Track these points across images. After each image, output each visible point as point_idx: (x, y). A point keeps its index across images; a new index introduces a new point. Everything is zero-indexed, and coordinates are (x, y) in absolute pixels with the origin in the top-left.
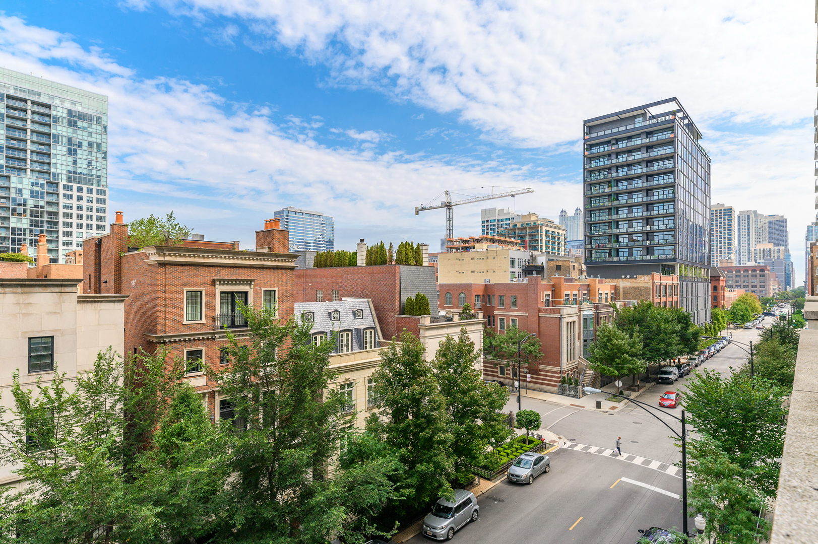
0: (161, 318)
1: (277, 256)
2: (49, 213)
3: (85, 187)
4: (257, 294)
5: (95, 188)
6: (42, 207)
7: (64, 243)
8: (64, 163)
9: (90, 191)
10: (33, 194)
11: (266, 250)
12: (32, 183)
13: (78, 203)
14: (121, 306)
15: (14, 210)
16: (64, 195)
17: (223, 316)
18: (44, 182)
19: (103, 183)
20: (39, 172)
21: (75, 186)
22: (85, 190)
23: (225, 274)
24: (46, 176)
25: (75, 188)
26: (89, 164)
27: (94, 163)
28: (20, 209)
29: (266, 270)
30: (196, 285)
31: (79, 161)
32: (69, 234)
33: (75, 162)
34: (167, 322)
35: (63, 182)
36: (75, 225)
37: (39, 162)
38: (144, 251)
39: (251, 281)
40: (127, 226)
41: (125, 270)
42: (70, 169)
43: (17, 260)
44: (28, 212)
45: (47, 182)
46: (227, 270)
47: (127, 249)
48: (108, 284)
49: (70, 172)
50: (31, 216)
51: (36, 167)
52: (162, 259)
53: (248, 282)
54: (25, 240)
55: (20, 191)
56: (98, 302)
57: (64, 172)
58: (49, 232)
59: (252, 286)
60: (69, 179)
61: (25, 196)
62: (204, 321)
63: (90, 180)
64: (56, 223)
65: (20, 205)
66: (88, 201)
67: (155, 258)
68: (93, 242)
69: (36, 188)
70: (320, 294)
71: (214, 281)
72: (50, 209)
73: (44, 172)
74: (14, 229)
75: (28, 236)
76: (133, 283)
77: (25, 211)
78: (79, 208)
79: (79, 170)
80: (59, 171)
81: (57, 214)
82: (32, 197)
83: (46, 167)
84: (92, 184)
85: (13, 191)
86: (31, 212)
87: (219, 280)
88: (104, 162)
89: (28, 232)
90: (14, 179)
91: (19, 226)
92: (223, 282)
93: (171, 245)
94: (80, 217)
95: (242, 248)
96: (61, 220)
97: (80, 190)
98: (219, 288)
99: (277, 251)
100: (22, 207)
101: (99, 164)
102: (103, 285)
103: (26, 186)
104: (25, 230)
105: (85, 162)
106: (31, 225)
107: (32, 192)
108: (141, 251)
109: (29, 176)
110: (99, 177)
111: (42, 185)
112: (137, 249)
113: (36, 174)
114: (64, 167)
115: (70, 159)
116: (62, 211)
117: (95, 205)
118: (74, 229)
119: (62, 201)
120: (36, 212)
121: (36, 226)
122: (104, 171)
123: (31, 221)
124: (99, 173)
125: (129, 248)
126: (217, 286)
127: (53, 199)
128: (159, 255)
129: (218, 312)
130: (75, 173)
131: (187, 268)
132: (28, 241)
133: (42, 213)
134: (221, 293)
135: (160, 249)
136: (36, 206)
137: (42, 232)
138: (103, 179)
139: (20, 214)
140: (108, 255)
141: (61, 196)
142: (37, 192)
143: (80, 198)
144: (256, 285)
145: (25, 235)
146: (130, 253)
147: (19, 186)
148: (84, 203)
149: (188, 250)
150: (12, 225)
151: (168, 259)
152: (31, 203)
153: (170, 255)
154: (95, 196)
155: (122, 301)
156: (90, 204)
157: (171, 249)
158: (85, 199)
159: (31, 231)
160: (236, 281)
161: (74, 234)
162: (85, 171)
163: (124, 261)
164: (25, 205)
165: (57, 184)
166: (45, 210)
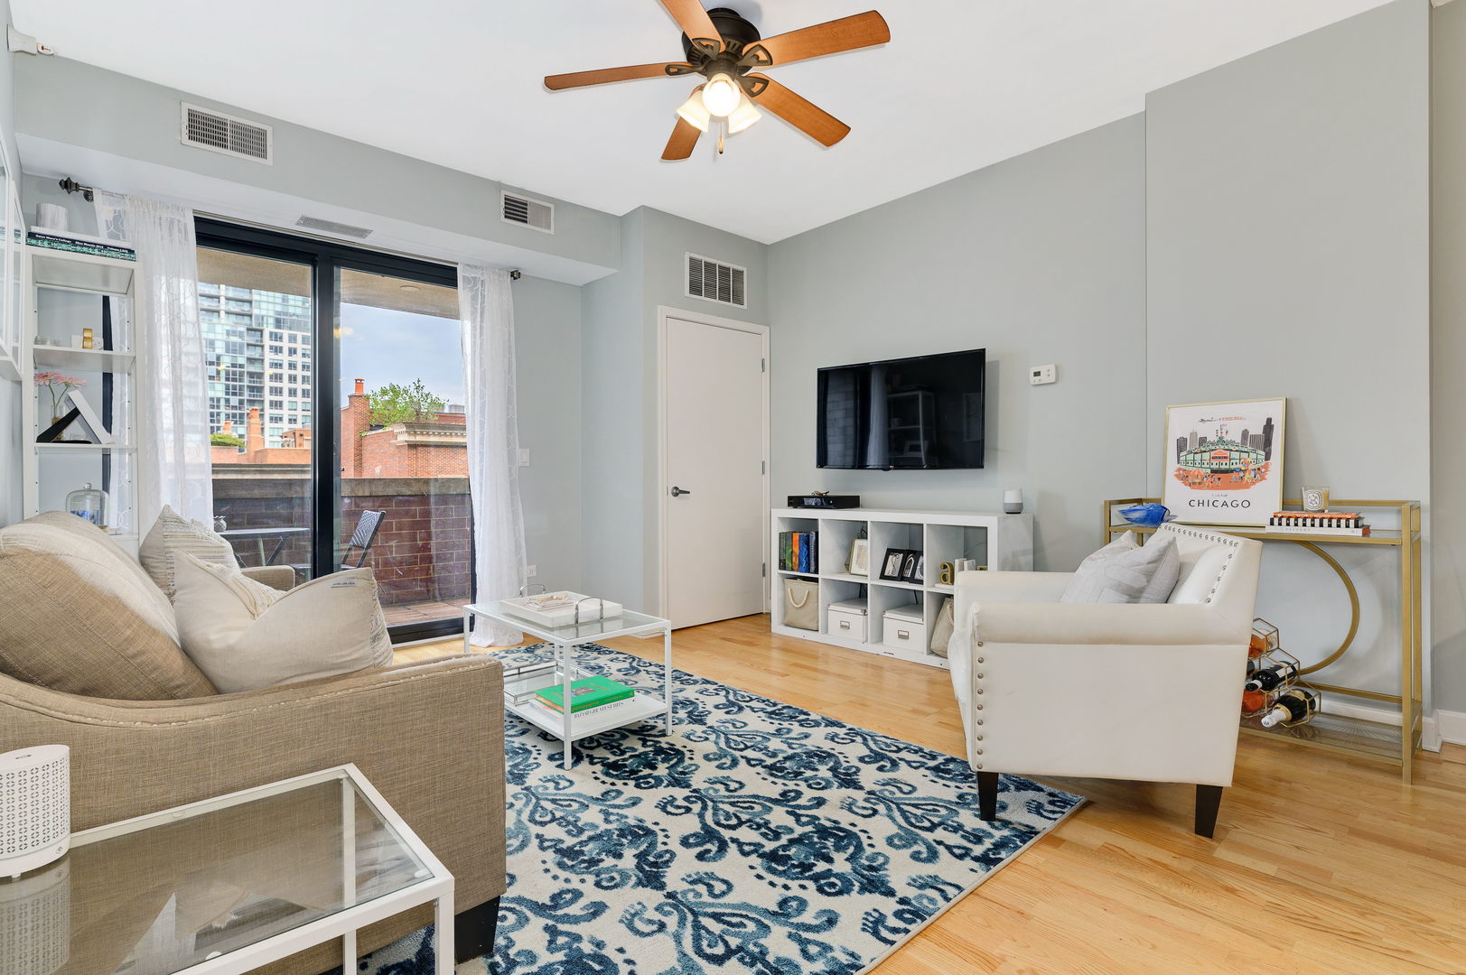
2: (251, 375)
3: (299, 335)
6: (241, 366)
7: (271, 419)
8: (270, 299)
10: (229, 347)
12: (228, 331)
13: (291, 358)
15: (205, 371)
16: (271, 347)
18: (243, 329)
20: (237, 314)
21: (286, 333)
24: (247, 320)
25: (286, 338)
32: (278, 405)
33: (284, 298)
35: (269, 328)
36: (286, 392)
37: (237, 300)
38: (391, 429)
40: (368, 397)
41: (366, 454)
42: (279, 308)
44: (223, 375)
45: (248, 329)
47: (368, 427)
49: (278, 313)
50: (227, 379)
51: (233, 307)
52: (412, 439)
54: (218, 414)
55: (211, 343)
57: (271, 313)
58: (251, 402)
60: (278, 323)
61: (218, 351)
63: (306, 324)
64: (260, 389)
66: (304, 355)
67: (404, 438)
69: (235, 339)
72: (252, 369)
73: (243, 315)
75: (223, 409)
77: (218, 372)
78: (292, 366)
79: (291, 310)
80: (264, 313)
81: (260, 375)
82: (227, 351)
83: (246, 307)
85: (202, 343)
86: (227, 373)
89: (222, 402)
90: (203, 326)
93: (422, 420)
96: (268, 384)
97: (293, 339)
100: (214, 367)
103: (219, 337)
104: (218, 400)
105: (299, 299)
106: (227, 393)
107: (227, 344)
108: (387, 429)
109: (223, 321)
111: (241, 333)
112: (382, 427)
113: (233, 318)
114: (271, 306)
115: (278, 293)
116: (268, 371)
118: (285, 398)
119: (269, 356)
120: (234, 373)
121: (234, 394)
123: (227, 387)
125: (371, 426)
127: (255, 353)
128: (409, 433)
130: (285, 314)
131: (442, 450)
132: (223, 417)
133: (241, 374)
135: (411, 427)
136: (234, 365)
137: (241, 402)
139: (211, 378)
140: (346, 435)
141: (267, 349)
142: (234, 344)
143: (292, 352)
145: (218, 407)
146: (373, 432)
147: (211, 336)
149: (443, 427)
151: (419, 438)
152: (226, 361)
153: (422, 434)
156: (306, 360)
157: (423, 426)
158: (299, 352)
159: (227, 401)
161: (286, 405)
162: (298, 311)
163: (365, 442)
164: (219, 364)
165: (261, 331)
166: (245, 370)
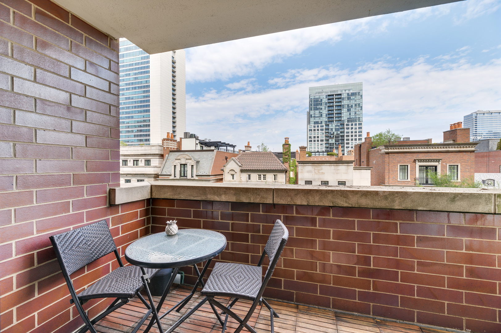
0: (387, 177)
1: (459, 144)
2: (341, 136)
3: (354, 123)
4: (443, 167)
5: (357, 123)
6: (339, 134)
7: (346, 147)
8: (346, 115)
9: (356, 125)
10: (336, 130)
11: (452, 142)
12: (336, 125)
13: (352, 130)
14: (370, 171)
15: (330, 136)
17: (420, 178)
18: (339, 124)
19: (361, 120)
20: (338, 121)
21: (350, 124)
22: (354, 125)
23: (421, 157)
24: (340, 122)
25: (350, 125)
26: (355, 113)
27: (357, 113)
29: (450, 153)
30: (405, 163)
31: (351, 113)
32: (348, 143)
33: (350, 114)
34: (390, 179)
35: (346, 123)
36: (350, 140)
37: (338, 117)
38: (379, 148)
39: (439, 160)
40: (371, 138)
41: (371, 156)
42: (348, 117)
43: (332, 155)
44: (335, 137)
45: (341, 124)
46: (423, 154)
47: (371, 148)
48: (364, 163)
49: (348, 118)
50: (336, 138)
51: (337, 119)
52: (387, 151)
53: (438, 160)
54: (334, 147)
55: (332, 129)
56: (360, 169)
57: (346, 119)
58: (341, 143)
59: (440, 163)
60: (348, 121)
61: (334, 131)
62: (409, 180)
63: (356, 120)
64: (344, 140)
65: (332, 134)
66: (355, 129)
67: (384, 150)
68: (358, 146)
69: (337, 127)
71: (415, 160)
72: (341, 135)
73: (339, 121)
74: (330, 144)
75: (334, 146)
76: (374, 162)
77: (333, 136)
78: (352, 132)
79: (352, 117)
80: (344, 119)
81: (344, 136)
82: (335, 131)
83: (340, 118)
84: (356, 122)
85: (330, 129)
86: (336, 136)
87: (418, 160)
88: (361, 111)
89: (334, 144)
90: (330, 125)
91: (332, 142)
92: (420, 161)
93: (391, 144)
94: (352, 136)
95: (433, 142)
96: (345, 138)
97: (352, 125)
98: (418, 164)
99: (459, 141)
101: (359, 112)
102: (362, 163)
103: (334, 127)
104: (334, 143)
105: (354, 113)
106: (336, 142)
107: (335, 129)
109: (335, 123)
110: (359, 118)
111: (339, 125)
112: (376, 147)
113: (337, 122)
114: (346, 117)
115: (348, 113)
116: (345, 134)
117: (358, 130)
118: (350, 141)
119: (346, 130)
120: (337, 136)
121: (337, 142)
122: (361, 115)
124: (359, 116)
125: (372, 147)
126: (417, 163)
127: (342, 130)
128: (386, 149)
129: (417, 176)
130: (350, 118)
131: (400, 154)
132: (335, 147)
133: (339, 136)
134: (419, 166)
135: (387, 147)
136: (337, 134)
137: (339, 144)
138: (361, 118)
139: (332, 138)
140: (364, 151)
141: (345, 129)
142: (337, 129)
143: (352, 128)
144: (443, 162)
145: (334, 145)
146: (373, 149)
147: (332, 127)
148: (354, 130)
149: (400, 146)
150: (330, 142)
151: (390, 150)
152: (335, 133)
153: (391, 149)
154: (358, 126)
155: (370, 169)
156: (356, 130)
157: (391, 146)
158: (354, 128)
159: (336, 143)
160: (429, 160)
161: (350, 143)
162: (354, 117)
163: (370, 153)
164: (334, 134)
165: (344, 124)
166: (340, 135)
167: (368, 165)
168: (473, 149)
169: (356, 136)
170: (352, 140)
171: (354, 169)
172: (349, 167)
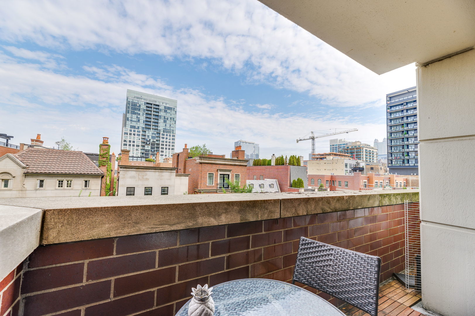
0: (199, 183)
1: (240, 161)
2: (157, 144)
3: (168, 134)
4: (232, 175)
5: (172, 134)
6: (155, 142)
7: (161, 155)
8: (162, 126)
9: (170, 136)
10: (153, 137)
11: (236, 158)
12: (152, 133)
13: (166, 140)
14: (187, 178)
15: (146, 143)
16: (162, 137)
17: (220, 183)
18: (156, 133)
19: (174, 133)
20: (155, 129)
21: (165, 134)
22: (168, 135)
23: (222, 167)
24: (157, 131)
25: (165, 135)
26: (170, 126)
27: (172, 125)
28: (148, 143)
29: (236, 166)
30: (212, 171)
31: (167, 125)
32: (162, 152)
33: (166, 125)
34: (202, 184)
35: (162, 132)
36: (164, 148)
37: (155, 126)
38: (194, 158)
39: (231, 170)
40: (188, 149)
41: (187, 165)
42: (164, 128)
43: (151, 161)
44: (151, 144)
45: (157, 133)
46: (222, 166)
47: (188, 158)
48: (181, 170)
49: (164, 129)
50: (151, 145)
51: (154, 127)
52: (201, 161)
53: (230, 171)
54: (149, 154)
55: (148, 136)
56: (181, 176)
57: (162, 129)
58: (156, 151)
59: (231, 172)
60: (164, 132)
61: (150, 138)
62: (214, 185)
63: (170, 132)
64: (159, 148)
65: (148, 141)
66: (169, 139)
67: (198, 161)
68: (176, 155)
69: (154, 135)
70: (255, 177)
71: (218, 170)
72: (157, 143)
73: (156, 129)
74: (146, 150)
75: (150, 152)
76: (190, 170)
77: (150, 143)
78: (166, 142)
79: (167, 128)
80: (161, 129)
81: (159, 144)
82: (152, 138)
83: (157, 127)
84: (171, 133)
85: (146, 136)
86: (152, 144)
87: (219, 170)
88: (175, 125)
89: (150, 151)
90: (147, 132)
91: (148, 149)
92: (221, 170)
93: (204, 156)
94: (166, 145)
95: (226, 157)
96: (161, 146)
97: (167, 135)
98: (220, 173)
99: (240, 159)
100: (149, 142)
101: (173, 126)
102: (179, 170)
103: (150, 135)
104: (149, 150)
105: (169, 125)
106: (151, 149)
107: (152, 136)
108: (193, 158)
109: (151, 131)
110: (173, 130)
111: (155, 134)
112: (192, 158)
113: (154, 130)
114: (162, 127)
115: (164, 124)
116: (161, 143)
117: (171, 141)
118: (164, 150)
119: (161, 139)
120: (153, 144)
121: (153, 149)
122: (175, 128)
123: (151, 147)
124: (173, 129)
125: (189, 157)
126: (219, 172)
127: (158, 139)
128: (200, 160)
129: (219, 182)
130: (166, 129)
131: (209, 165)
132: (150, 154)
133: (155, 144)
134: (220, 174)
135: (201, 157)
136: (153, 142)
137: (154, 151)
138: (174, 131)
139: (148, 145)
140: (182, 160)
141: (161, 138)
142: (154, 136)
143: (167, 138)
144: (232, 172)
145: (149, 152)
146: (189, 159)
147: (148, 134)
148: (168, 140)
149: (209, 158)
150: (146, 148)
151: (203, 161)
152: (152, 140)
153: (203, 160)
154: (171, 137)
155: (188, 176)
156: (170, 140)
157: (204, 158)
158: (168, 139)
159: (151, 150)
160: (225, 170)
161: (164, 152)
162: (169, 128)
163: (187, 162)
164: (150, 141)
165: (160, 133)
166: (156, 143)
167: (185, 172)
168: (246, 164)
169: (169, 145)
170: (166, 149)
171: (176, 176)
172: (172, 174)
